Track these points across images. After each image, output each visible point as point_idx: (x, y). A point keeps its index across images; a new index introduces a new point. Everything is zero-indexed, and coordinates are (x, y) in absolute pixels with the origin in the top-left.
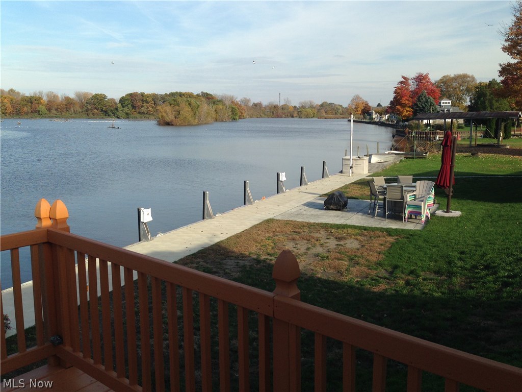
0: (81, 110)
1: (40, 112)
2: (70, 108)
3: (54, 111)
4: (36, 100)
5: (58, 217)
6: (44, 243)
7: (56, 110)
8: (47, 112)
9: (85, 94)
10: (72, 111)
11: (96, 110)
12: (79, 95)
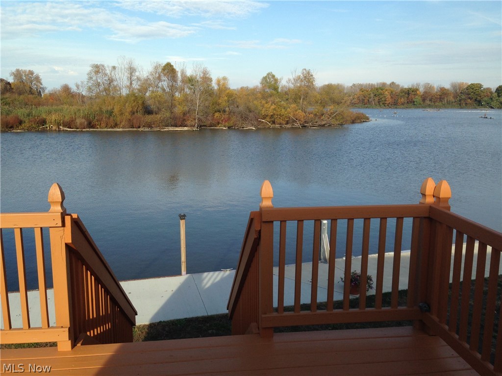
0: (453, 100)
1: (415, 103)
2: (443, 98)
3: (428, 102)
4: (413, 91)
5: (441, 196)
6: (425, 218)
7: (430, 100)
8: (422, 103)
9: (461, 85)
10: (446, 101)
11: (469, 100)
12: (454, 86)
